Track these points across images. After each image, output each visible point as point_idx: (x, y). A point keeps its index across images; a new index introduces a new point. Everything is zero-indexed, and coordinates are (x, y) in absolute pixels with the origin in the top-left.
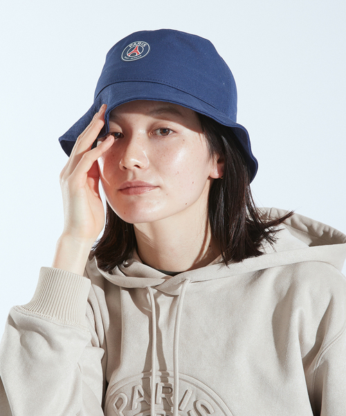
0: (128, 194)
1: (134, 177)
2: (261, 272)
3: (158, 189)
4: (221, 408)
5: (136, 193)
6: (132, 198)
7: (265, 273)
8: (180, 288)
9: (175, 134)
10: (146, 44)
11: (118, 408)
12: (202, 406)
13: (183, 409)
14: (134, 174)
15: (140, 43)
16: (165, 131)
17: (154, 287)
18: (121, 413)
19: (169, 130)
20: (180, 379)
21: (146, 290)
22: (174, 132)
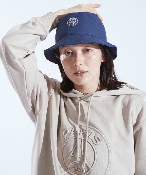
0: (78, 76)
1: (79, 69)
2: (118, 96)
3: (87, 73)
4: (104, 139)
5: (81, 76)
6: (79, 77)
7: (120, 96)
8: (90, 98)
9: (92, 51)
10: (76, 19)
11: (64, 134)
12: (97, 138)
13: (90, 138)
14: (79, 67)
15: (73, 18)
16: (87, 50)
17: (79, 98)
18: (65, 136)
19: (89, 50)
20: (89, 128)
21: (76, 98)
22: (91, 50)
